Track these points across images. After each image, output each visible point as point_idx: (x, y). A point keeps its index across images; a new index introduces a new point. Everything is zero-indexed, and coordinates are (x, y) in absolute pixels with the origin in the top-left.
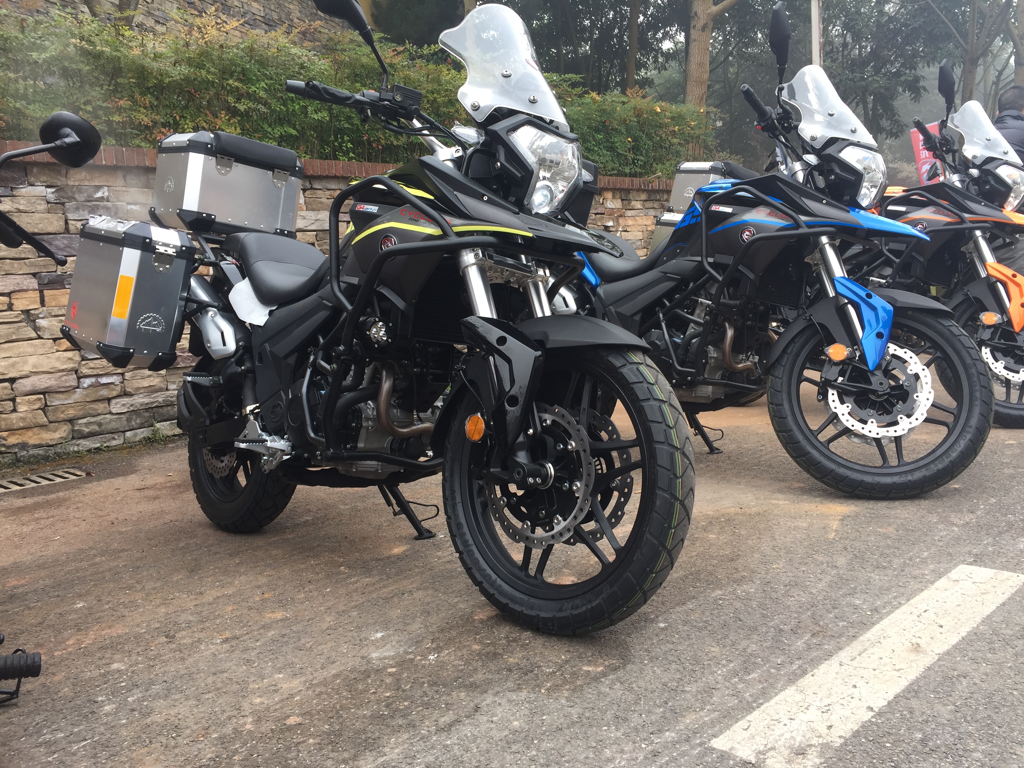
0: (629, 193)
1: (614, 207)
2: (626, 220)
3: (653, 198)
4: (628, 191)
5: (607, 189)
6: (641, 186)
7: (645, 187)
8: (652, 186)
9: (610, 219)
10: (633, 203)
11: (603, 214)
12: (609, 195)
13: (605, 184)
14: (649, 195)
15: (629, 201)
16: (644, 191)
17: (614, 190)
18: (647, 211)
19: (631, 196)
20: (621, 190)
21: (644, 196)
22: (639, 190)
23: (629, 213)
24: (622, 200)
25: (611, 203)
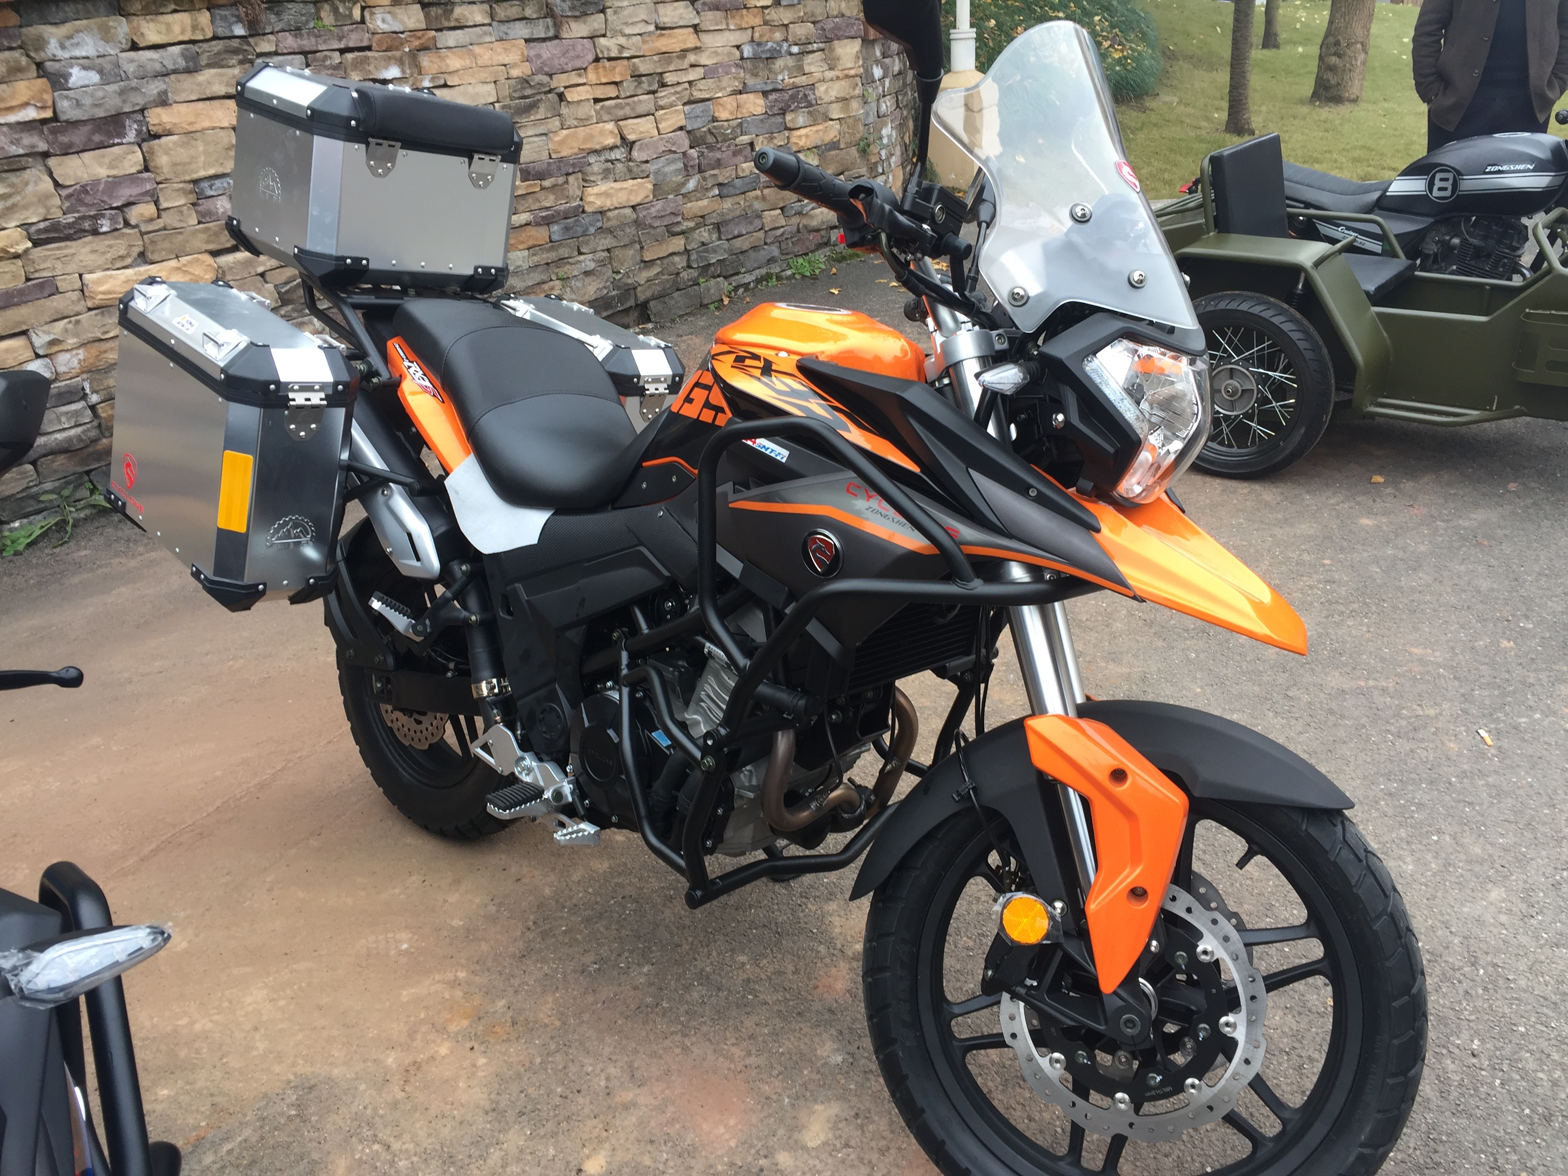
2: (442, 59)
9: (389, 61)
18: (504, 28)
23: (450, 38)
25: (388, 17)
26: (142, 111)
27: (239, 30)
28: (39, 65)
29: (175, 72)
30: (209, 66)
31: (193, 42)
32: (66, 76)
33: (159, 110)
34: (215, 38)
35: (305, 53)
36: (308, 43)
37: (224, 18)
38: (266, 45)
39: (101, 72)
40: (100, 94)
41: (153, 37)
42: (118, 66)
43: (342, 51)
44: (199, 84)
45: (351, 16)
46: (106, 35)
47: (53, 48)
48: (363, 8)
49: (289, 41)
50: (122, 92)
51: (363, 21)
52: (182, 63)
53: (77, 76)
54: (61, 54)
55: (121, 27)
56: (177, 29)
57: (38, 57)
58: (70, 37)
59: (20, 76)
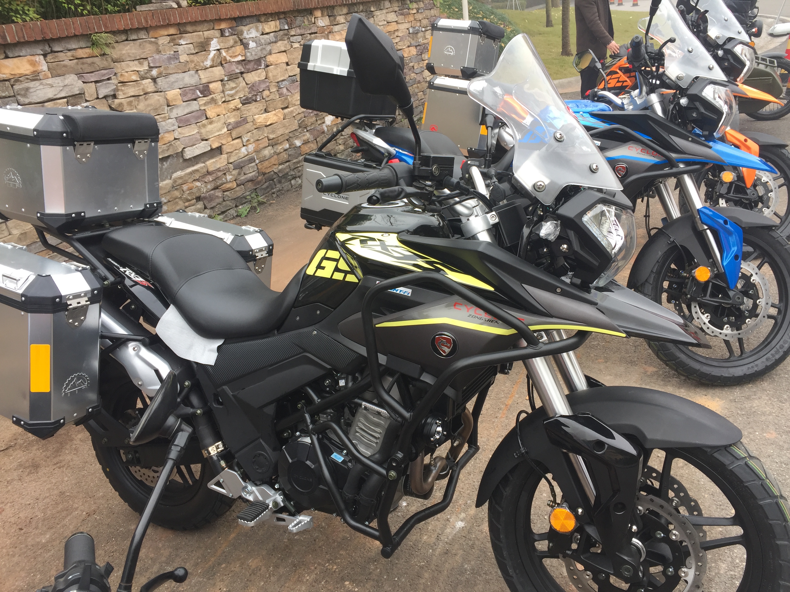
0: (333, 8)
1: (324, 25)
2: (334, 36)
3: (352, 11)
5: (316, 9)
9: (322, 37)
10: (338, 18)
11: (316, 33)
12: (318, 13)
13: (315, 4)
14: (349, 8)
15: (335, 16)
16: (345, 5)
17: (323, 9)
19: (336, 12)
20: (327, 7)
21: (345, 10)
22: (341, 5)
23: (336, 28)
24: (329, 16)
25: (321, 21)
26: (265, 57)
27: (286, 27)
28: (241, 40)
29: (273, 42)
30: (280, 40)
31: (275, 32)
32: (248, 44)
33: (269, 56)
34: (280, 30)
35: (301, 35)
36: (302, 31)
37: (283, 23)
38: (293, 33)
39: (256, 43)
40: (256, 50)
41: (267, 31)
42: (260, 41)
43: (310, 34)
44: (278, 47)
45: (312, 21)
46: (257, 31)
47: (245, 35)
48: (315, 18)
49: (299, 31)
50: (261, 50)
51: (315, 23)
52: (274, 40)
53: (252, 45)
54: (247, 36)
55: (260, 26)
56: (272, 27)
57: (241, 37)
58: (249, 30)
59: (236, 45)
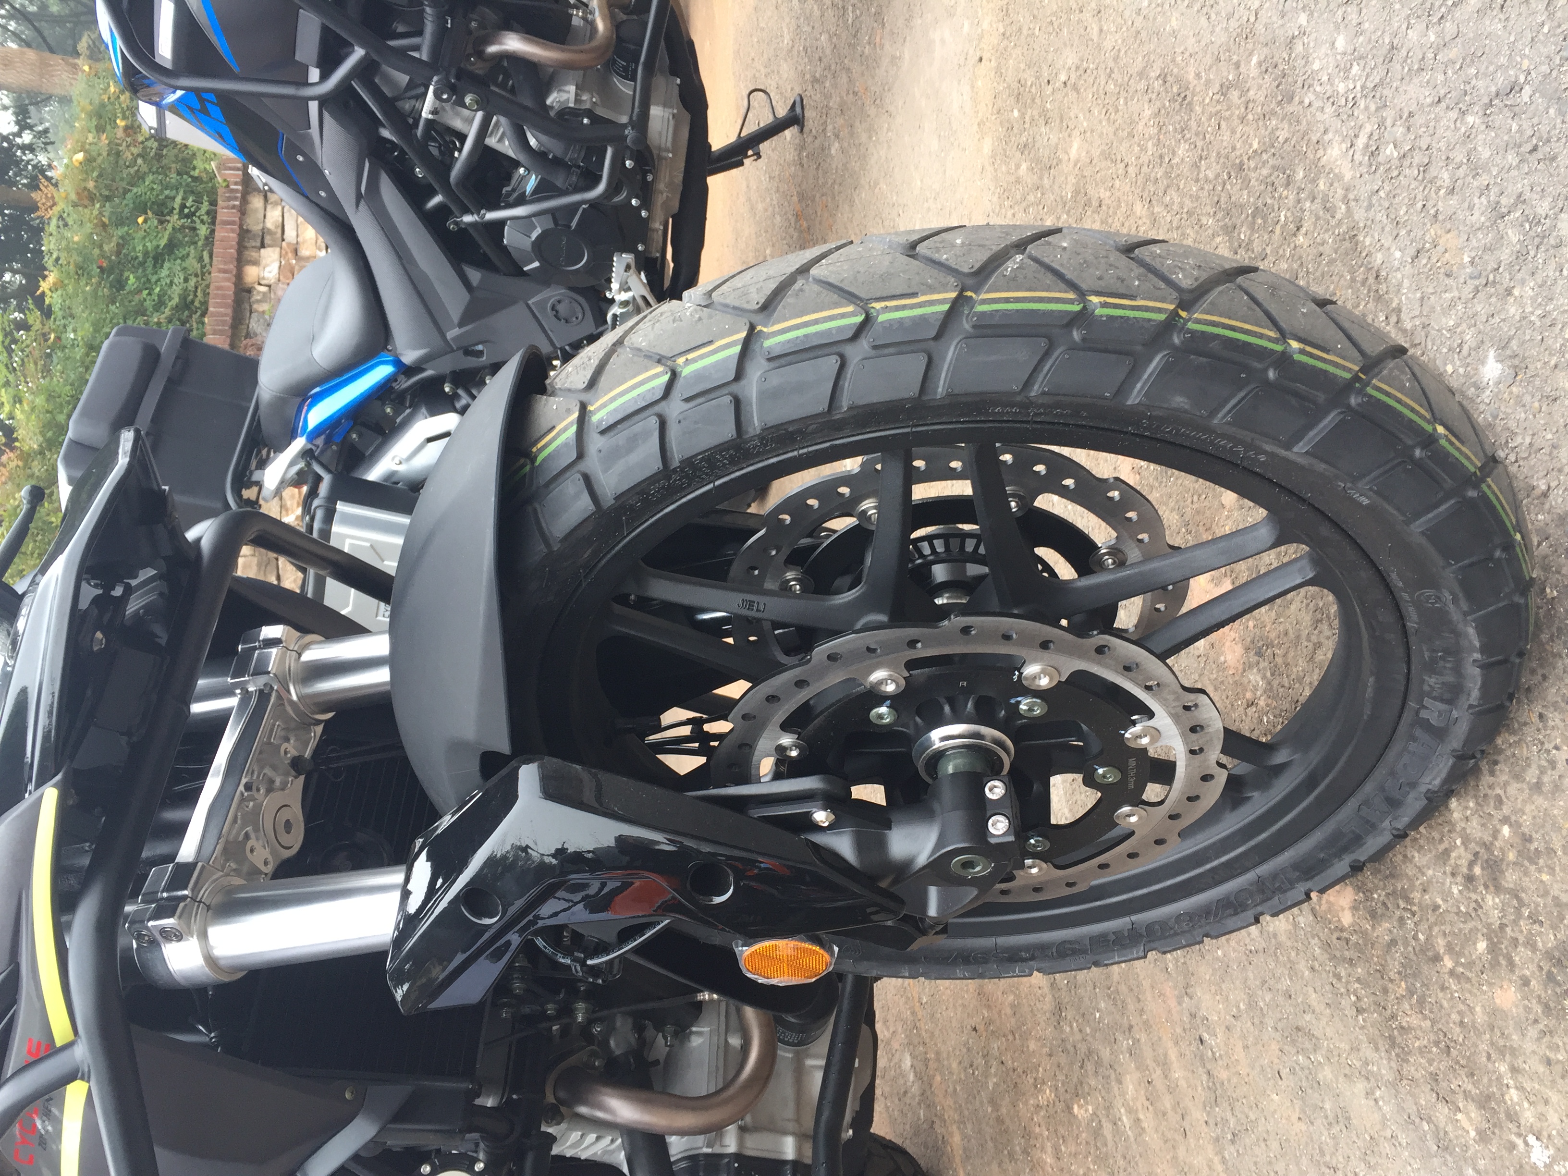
0: (248, 231)
1: (277, 264)
4: (244, 234)
5: (239, 276)
6: (234, 207)
7: (236, 198)
8: (236, 184)
10: (270, 224)
12: (251, 273)
13: (228, 280)
15: (264, 232)
16: (244, 201)
17: (241, 261)
19: (256, 228)
21: (257, 202)
22: (243, 211)
24: (263, 246)
